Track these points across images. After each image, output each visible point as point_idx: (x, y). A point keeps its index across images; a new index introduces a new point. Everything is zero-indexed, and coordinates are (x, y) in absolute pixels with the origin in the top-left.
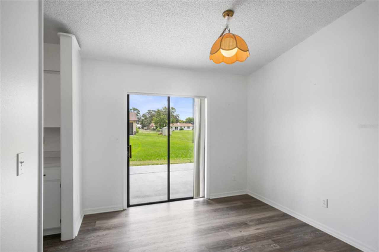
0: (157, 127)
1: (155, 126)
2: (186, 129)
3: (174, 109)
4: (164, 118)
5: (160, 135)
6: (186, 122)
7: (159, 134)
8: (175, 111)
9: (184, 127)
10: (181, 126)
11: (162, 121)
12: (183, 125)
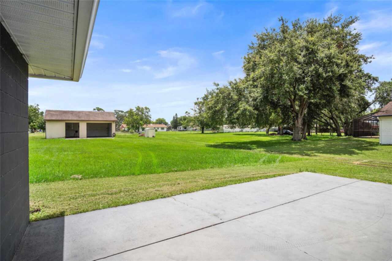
0: (129, 129)
1: (127, 127)
2: (160, 130)
3: (148, 108)
4: (137, 119)
5: (142, 137)
6: (156, 123)
7: (139, 136)
8: (149, 111)
9: (158, 129)
10: (154, 127)
11: (134, 121)
12: (156, 127)
